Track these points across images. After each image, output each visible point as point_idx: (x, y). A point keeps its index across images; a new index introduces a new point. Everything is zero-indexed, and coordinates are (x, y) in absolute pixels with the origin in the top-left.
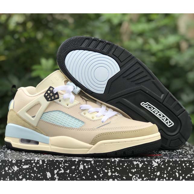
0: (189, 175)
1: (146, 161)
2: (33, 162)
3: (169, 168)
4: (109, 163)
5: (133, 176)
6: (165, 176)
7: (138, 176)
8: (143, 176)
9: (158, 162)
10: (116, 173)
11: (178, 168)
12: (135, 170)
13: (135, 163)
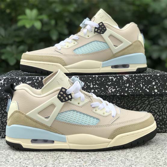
0: (150, 86)
1: (118, 76)
2: (34, 79)
3: (136, 81)
4: (91, 79)
5: (109, 87)
6: (133, 86)
7: (113, 87)
8: (117, 87)
9: (127, 76)
10: (96, 85)
11: (142, 81)
12: (111, 83)
13: (110, 78)
